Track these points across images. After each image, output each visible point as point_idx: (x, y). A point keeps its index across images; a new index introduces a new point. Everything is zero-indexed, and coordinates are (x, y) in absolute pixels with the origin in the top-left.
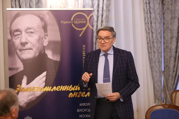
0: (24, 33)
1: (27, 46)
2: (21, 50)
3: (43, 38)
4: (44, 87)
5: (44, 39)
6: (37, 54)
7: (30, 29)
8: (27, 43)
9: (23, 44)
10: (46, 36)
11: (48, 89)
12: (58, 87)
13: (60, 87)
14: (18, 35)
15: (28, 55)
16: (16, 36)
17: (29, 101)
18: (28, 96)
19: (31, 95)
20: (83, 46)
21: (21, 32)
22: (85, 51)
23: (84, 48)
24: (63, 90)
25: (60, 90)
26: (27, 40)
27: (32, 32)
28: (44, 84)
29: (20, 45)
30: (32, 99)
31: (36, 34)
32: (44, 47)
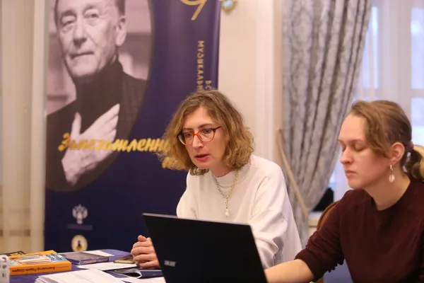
0: (80, 17)
2: (73, 56)
3: (115, 28)
4: (114, 141)
5: (118, 29)
6: (102, 65)
7: (91, 7)
8: (84, 40)
9: (78, 42)
10: (122, 24)
11: (121, 145)
12: (140, 142)
13: (144, 141)
14: (70, 22)
16: (65, 25)
17: (84, 171)
18: (82, 159)
19: (87, 157)
20: (198, 44)
21: (75, 15)
22: (202, 56)
23: (200, 48)
24: (151, 150)
25: (146, 149)
26: (84, 32)
27: (94, 16)
28: (114, 133)
29: (72, 44)
30: (88, 168)
31: (103, 19)
32: (117, 47)
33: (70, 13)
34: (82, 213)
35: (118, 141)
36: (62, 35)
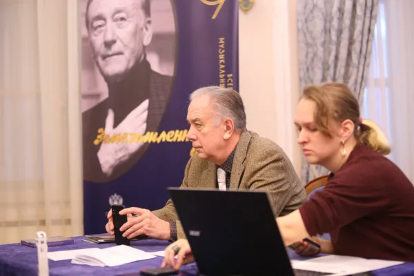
1: (115, 48)
2: (105, 57)
3: (142, 29)
4: (145, 134)
5: (144, 30)
6: (131, 64)
7: (119, 12)
8: (114, 42)
9: (108, 45)
10: (148, 25)
11: (152, 137)
12: (169, 133)
13: (173, 132)
14: (100, 26)
15: (117, 66)
16: (96, 28)
17: (118, 162)
18: (116, 152)
19: (120, 150)
20: (219, 41)
21: (105, 19)
22: (223, 51)
23: (221, 44)
24: (179, 140)
25: (174, 140)
26: (114, 34)
27: (122, 19)
28: (145, 126)
29: (103, 46)
30: (122, 160)
31: (130, 21)
32: (144, 47)
33: (100, 17)
34: (118, 201)
35: (148, 133)
36: (93, 38)
